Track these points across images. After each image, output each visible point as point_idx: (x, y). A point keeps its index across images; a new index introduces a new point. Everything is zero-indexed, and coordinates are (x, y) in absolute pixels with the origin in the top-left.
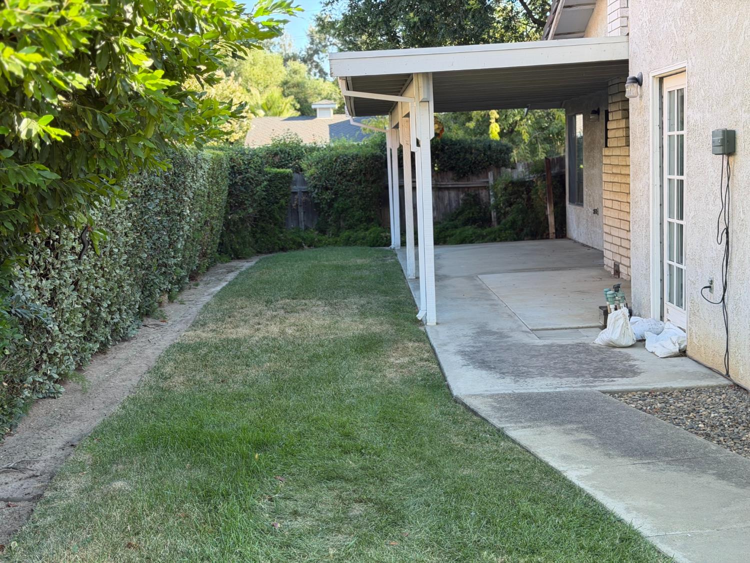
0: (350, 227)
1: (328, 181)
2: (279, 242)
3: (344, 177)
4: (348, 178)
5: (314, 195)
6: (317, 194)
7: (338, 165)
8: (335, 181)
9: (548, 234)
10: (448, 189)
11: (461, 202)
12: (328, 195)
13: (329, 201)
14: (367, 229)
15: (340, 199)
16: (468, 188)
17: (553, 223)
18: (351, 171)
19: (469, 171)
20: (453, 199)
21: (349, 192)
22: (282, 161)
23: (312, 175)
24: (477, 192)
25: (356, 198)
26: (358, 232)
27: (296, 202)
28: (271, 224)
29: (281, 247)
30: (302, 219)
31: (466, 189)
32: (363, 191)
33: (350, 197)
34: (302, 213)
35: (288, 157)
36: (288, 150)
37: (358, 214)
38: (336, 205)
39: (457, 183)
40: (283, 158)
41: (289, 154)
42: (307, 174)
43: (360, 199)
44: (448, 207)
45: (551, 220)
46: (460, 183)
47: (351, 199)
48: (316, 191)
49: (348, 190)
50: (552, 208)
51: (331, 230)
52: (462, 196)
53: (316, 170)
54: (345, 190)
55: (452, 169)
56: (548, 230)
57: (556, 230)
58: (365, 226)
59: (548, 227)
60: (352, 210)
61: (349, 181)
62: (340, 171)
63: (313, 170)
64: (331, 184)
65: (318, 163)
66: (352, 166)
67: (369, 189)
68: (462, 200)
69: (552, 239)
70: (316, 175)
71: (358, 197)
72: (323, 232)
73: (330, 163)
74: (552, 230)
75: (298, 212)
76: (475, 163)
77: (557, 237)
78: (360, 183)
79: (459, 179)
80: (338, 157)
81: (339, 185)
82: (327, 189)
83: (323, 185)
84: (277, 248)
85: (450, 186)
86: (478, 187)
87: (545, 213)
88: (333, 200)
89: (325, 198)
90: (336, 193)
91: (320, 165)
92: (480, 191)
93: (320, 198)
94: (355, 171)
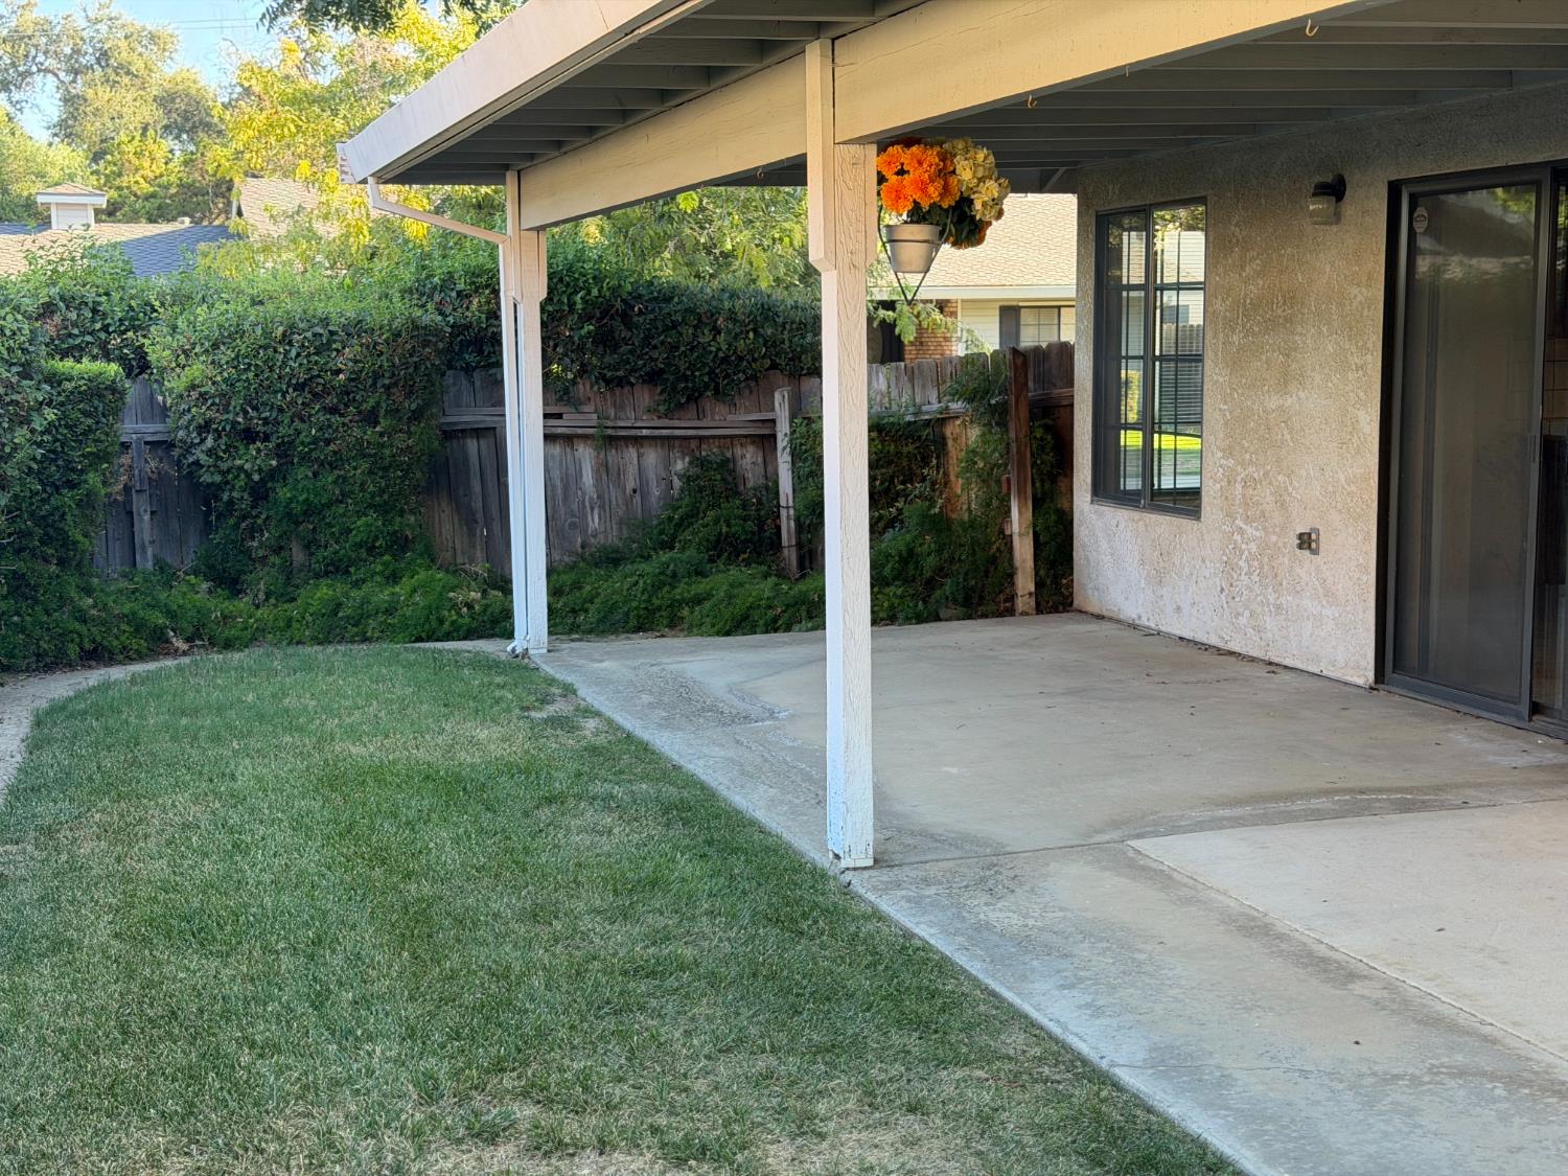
0: (336, 569)
1: (255, 408)
2: (83, 629)
3: (315, 395)
4: (331, 400)
5: (199, 455)
6: (210, 452)
7: (293, 353)
8: (281, 410)
9: (1012, 598)
10: (638, 441)
11: (677, 483)
12: (253, 459)
13: (256, 477)
14: (394, 578)
15: (302, 472)
16: (701, 439)
17: (1030, 563)
18: (341, 376)
19: (707, 386)
20: (652, 476)
21: (332, 447)
22: (70, 335)
23: (193, 387)
24: (729, 455)
25: (358, 470)
26: (366, 588)
27: (124, 478)
28: (46, 561)
29: (88, 646)
30: (147, 538)
31: (694, 444)
32: (383, 446)
33: (333, 467)
34: (147, 517)
35: (93, 321)
36: (91, 297)
37: (365, 524)
38: (283, 493)
39: (665, 422)
40: (75, 325)
41: (94, 311)
42: (176, 383)
43: (371, 472)
44: (638, 498)
45: (1023, 551)
46: (677, 423)
47: (336, 472)
48: (210, 442)
49: (328, 442)
50: (1029, 514)
51: (262, 580)
52: (680, 466)
53: (211, 371)
54: (315, 441)
55: (653, 378)
56: (1013, 584)
57: (1039, 585)
58: (385, 564)
59: (1010, 576)
60: (341, 509)
61: (333, 410)
62: (303, 377)
63: (197, 370)
64: (266, 421)
65: (215, 346)
66: (345, 359)
67: (400, 440)
68: (680, 477)
69: (1024, 614)
70: (209, 388)
71: (365, 466)
72: (229, 583)
73: (265, 348)
74: (1025, 583)
75: (130, 513)
76: (725, 360)
77: (1040, 609)
78: (371, 418)
79: (673, 408)
80: (292, 328)
81: (297, 424)
82: (249, 436)
83: (234, 423)
84: (73, 650)
85: (645, 432)
86: (732, 437)
87: (1002, 531)
88: (272, 474)
89: (241, 468)
90: (283, 451)
91: (225, 354)
92: (738, 451)
93: (224, 466)
94: (354, 379)
